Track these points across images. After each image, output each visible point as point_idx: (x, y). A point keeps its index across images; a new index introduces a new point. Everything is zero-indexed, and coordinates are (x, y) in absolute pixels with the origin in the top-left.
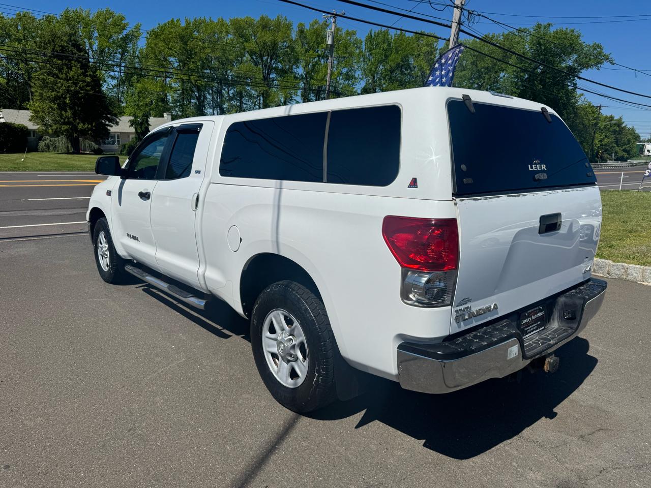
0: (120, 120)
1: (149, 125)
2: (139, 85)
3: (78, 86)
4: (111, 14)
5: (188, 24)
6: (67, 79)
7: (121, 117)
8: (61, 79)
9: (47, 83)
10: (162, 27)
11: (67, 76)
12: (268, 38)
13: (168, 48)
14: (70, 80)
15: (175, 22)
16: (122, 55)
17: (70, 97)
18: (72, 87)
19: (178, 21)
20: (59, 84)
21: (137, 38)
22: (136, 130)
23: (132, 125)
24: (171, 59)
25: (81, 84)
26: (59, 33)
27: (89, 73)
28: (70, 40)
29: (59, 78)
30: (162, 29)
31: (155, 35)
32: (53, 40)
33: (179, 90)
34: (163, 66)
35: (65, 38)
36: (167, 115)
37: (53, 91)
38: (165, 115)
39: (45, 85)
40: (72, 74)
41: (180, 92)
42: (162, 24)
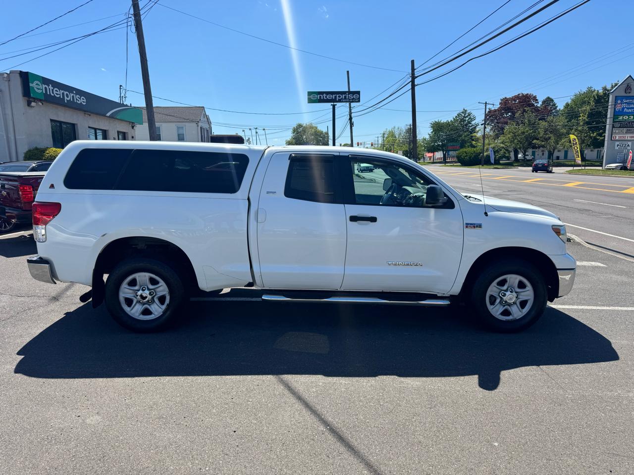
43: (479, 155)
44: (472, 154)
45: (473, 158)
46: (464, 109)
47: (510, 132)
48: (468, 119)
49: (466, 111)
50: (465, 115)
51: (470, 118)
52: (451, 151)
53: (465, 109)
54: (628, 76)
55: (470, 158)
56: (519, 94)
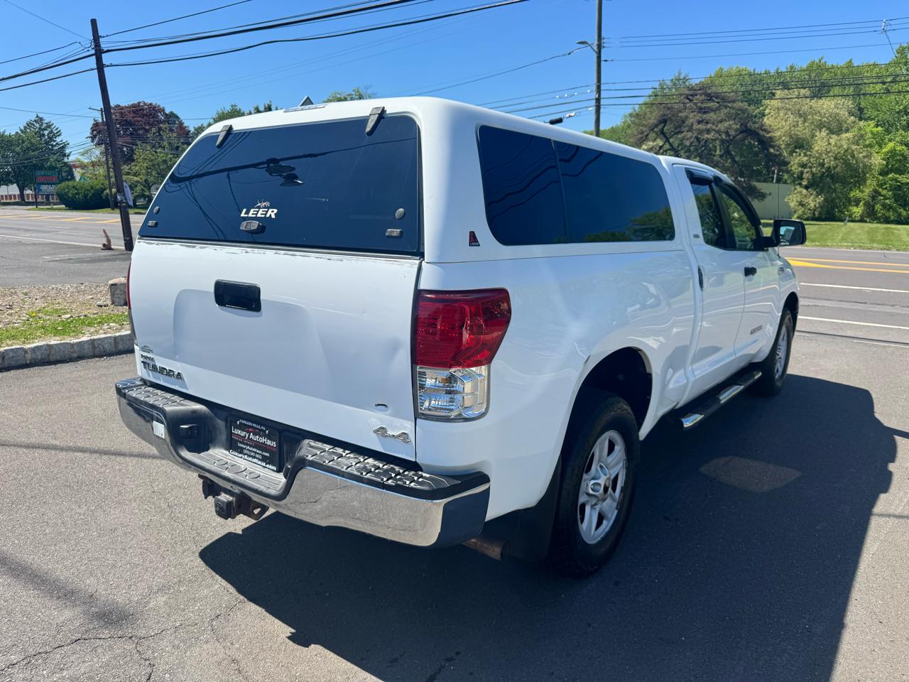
43: (102, 192)
44: (88, 190)
45: (90, 198)
46: (37, 116)
47: (146, 159)
48: (48, 134)
49: (41, 119)
50: (41, 125)
51: (51, 132)
52: (45, 184)
53: (40, 115)
54: (306, 97)
55: (85, 196)
56: (139, 103)
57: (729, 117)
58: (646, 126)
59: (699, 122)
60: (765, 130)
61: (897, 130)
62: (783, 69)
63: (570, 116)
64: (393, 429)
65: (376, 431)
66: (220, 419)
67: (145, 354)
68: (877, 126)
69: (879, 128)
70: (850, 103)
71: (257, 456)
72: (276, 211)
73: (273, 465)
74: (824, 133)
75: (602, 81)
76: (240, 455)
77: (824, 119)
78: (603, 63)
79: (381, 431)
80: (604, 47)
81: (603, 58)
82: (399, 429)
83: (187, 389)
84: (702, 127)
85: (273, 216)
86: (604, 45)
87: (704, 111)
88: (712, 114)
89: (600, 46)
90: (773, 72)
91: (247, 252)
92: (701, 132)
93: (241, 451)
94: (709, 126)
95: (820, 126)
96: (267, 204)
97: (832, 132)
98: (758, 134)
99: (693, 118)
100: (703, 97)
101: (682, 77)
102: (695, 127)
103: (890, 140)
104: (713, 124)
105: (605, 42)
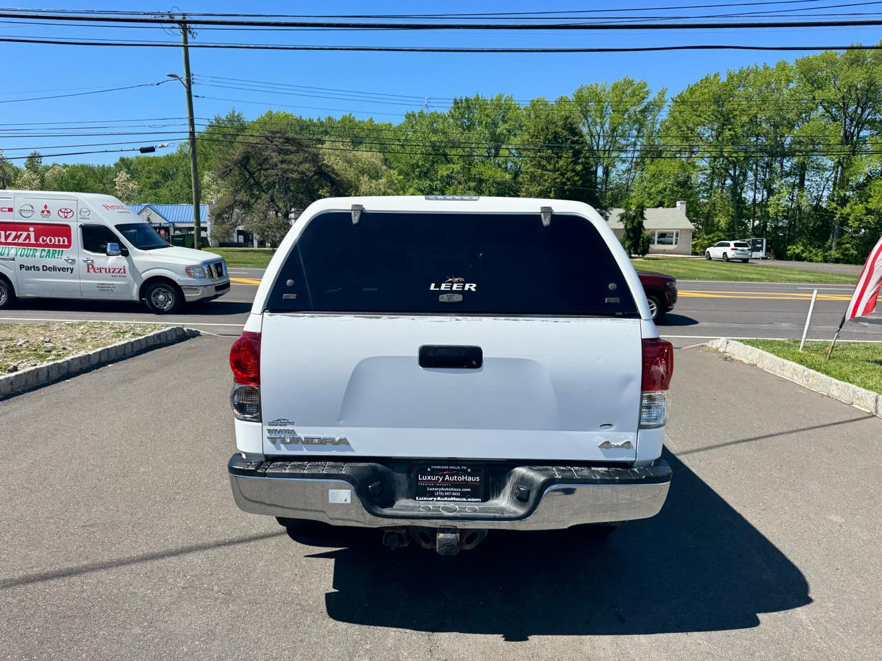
0: (610, 214)
1: (644, 219)
2: (652, 167)
3: (566, 176)
4: (631, 83)
5: (731, 77)
6: (555, 170)
7: (612, 210)
8: (549, 171)
9: (535, 176)
10: (692, 89)
11: (555, 167)
12: (858, 77)
13: (697, 116)
14: (558, 171)
15: (712, 78)
16: (639, 131)
17: (555, 190)
18: (558, 178)
19: (716, 76)
20: (546, 178)
21: (660, 107)
22: (626, 226)
23: (621, 220)
24: (699, 129)
25: (569, 174)
26: (556, 118)
27: (580, 161)
28: (565, 124)
29: (546, 170)
30: (692, 91)
31: (681, 101)
32: (547, 127)
33: (706, 170)
34: (687, 139)
35: (560, 123)
36: (681, 203)
37: (539, 185)
38: (678, 204)
39: (533, 178)
40: (561, 163)
41: (709, 171)
42: (692, 83)
57: (305, 160)
58: (230, 161)
59: (282, 162)
60: (336, 174)
61: (414, 179)
62: (323, 119)
63: (163, 146)
64: (617, 441)
65: (601, 446)
66: (398, 472)
67: (272, 428)
68: (399, 175)
69: (402, 177)
70: (381, 155)
71: (454, 494)
72: (475, 285)
73: (478, 498)
74: (366, 178)
75: (195, 116)
76: (431, 499)
77: (365, 166)
78: (193, 98)
79: (606, 445)
80: (193, 83)
81: (193, 93)
82: (622, 440)
83: (353, 451)
84: (284, 166)
85: (474, 290)
86: (194, 81)
87: (287, 152)
88: (292, 156)
89: (189, 81)
90: (315, 121)
91: (457, 320)
92: (286, 171)
93: (432, 494)
94: (292, 166)
95: (363, 172)
96: (461, 279)
97: (371, 177)
98: (330, 177)
99: (276, 158)
100: (281, 140)
101: (236, 115)
102: (280, 166)
103: (410, 187)
104: (295, 165)
105: (194, 78)
